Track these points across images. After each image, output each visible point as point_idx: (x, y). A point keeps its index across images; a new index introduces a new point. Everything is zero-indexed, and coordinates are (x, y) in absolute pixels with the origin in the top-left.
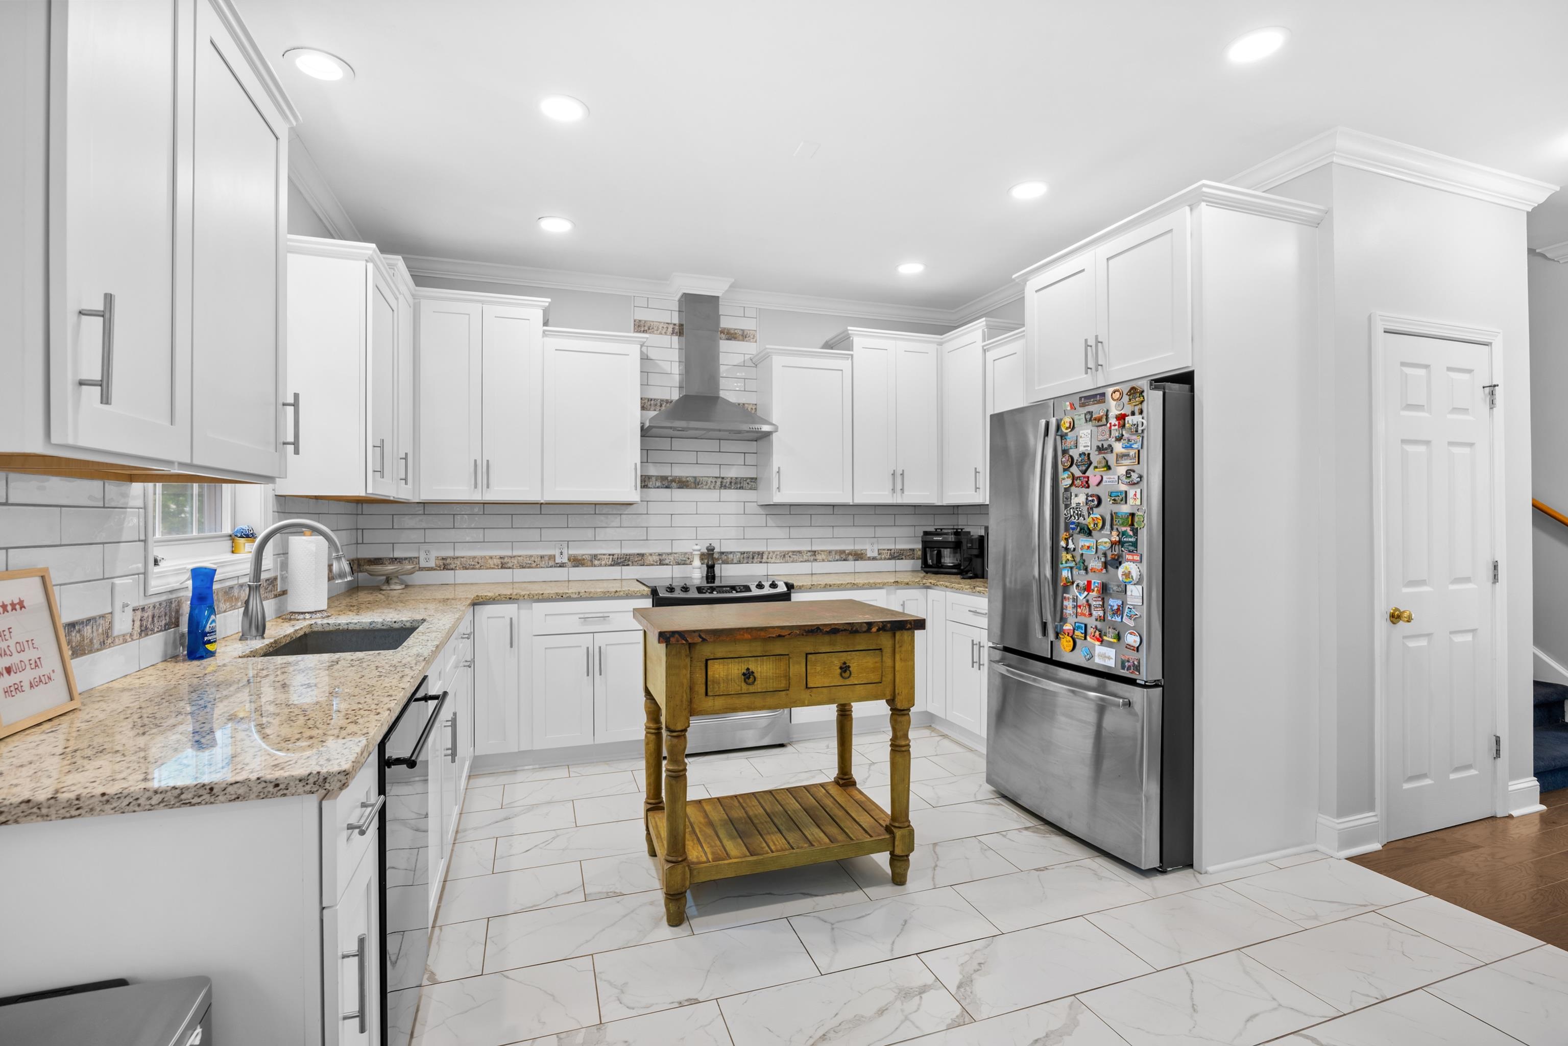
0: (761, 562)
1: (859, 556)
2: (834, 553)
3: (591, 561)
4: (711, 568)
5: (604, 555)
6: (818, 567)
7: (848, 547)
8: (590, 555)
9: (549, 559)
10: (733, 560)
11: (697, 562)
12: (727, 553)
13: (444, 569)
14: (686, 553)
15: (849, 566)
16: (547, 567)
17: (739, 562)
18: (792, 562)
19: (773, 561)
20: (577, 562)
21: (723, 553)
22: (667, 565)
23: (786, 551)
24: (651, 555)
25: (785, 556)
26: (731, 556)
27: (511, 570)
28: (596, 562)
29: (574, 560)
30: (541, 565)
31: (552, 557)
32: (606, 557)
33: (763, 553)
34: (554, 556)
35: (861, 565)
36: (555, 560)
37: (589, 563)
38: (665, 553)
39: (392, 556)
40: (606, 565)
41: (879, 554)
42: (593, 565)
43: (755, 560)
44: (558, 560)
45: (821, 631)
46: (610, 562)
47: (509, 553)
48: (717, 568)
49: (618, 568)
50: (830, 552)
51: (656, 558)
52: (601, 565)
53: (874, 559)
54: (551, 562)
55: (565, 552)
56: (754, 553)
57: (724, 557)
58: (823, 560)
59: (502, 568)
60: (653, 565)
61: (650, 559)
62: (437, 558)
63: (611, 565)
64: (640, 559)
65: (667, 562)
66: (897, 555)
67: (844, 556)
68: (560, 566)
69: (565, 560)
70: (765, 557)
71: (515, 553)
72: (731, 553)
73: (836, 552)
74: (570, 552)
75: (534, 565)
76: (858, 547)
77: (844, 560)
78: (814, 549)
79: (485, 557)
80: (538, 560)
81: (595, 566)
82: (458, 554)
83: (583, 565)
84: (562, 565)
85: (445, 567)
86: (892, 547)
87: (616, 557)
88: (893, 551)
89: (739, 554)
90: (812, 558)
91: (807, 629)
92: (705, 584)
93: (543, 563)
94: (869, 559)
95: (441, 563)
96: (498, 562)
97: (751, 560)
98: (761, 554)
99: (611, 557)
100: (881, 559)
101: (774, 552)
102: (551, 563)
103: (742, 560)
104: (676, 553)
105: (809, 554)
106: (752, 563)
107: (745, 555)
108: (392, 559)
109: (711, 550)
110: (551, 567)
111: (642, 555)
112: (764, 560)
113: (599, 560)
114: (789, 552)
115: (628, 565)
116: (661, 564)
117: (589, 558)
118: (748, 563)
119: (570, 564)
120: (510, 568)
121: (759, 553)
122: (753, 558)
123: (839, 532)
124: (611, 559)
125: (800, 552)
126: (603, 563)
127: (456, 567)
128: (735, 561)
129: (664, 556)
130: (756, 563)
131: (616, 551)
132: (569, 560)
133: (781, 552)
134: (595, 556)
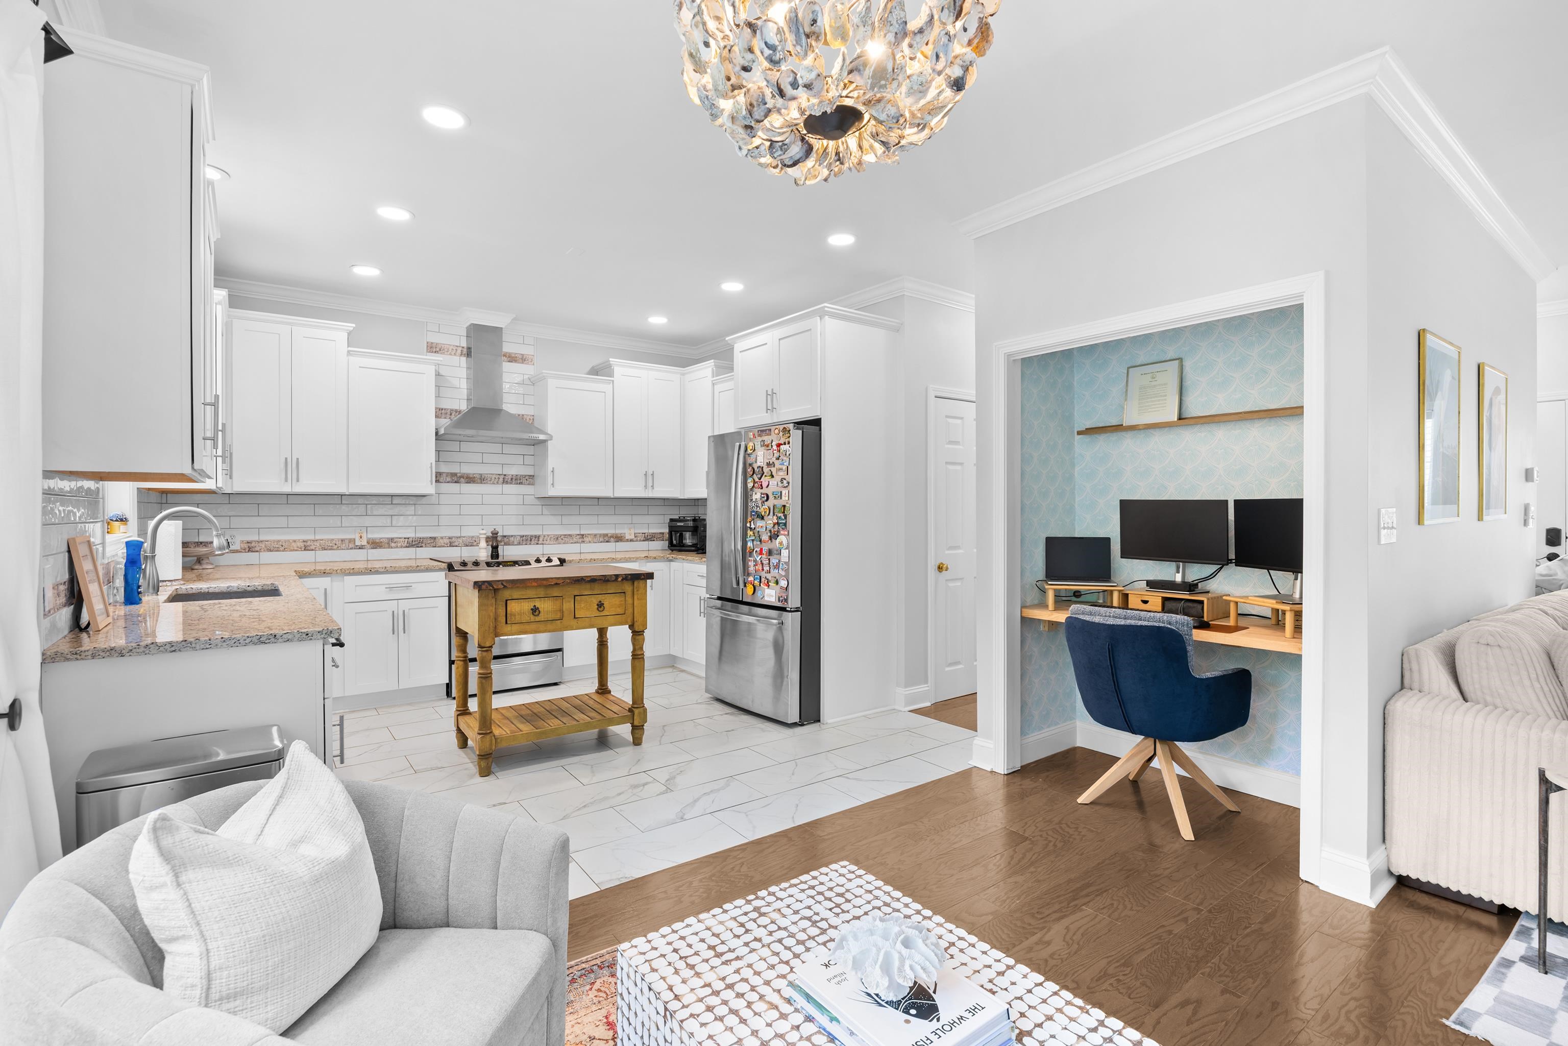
0: (537, 544)
1: (619, 538)
2: (598, 536)
3: (388, 543)
4: (495, 549)
5: (400, 538)
6: (587, 547)
7: (610, 531)
8: (388, 538)
9: (350, 542)
10: (513, 542)
11: (483, 544)
12: (509, 536)
13: (249, 551)
14: (473, 537)
15: (611, 546)
16: (347, 549)
17: (519, 544)
18: (564, 543)
19: (547, 543)
20: (375, 544)
21: (505, 536)
22: (456, 546)
23: (558, 535)
24: (442, 538)
25: (557, 539)
26: (512, 539)
27: (314, 552)
28: (393, 545)
29: (372, 543)
30: (342, 547)
31: (352, 541)
32: (401, 540)
33: (539, 537)
34: (354, 540)
35: (621, 546)
36: (354, 543)
37: (387, 545)
38: (454, 537)
39: (197, 541)
40: (401, 547)
41: (635, 537)
42: (390, 547)
43: (532, 542)
44: (358, 543)
45: (584, 580)
46: (405, 544)
47: (312, 537)
48: (500, 549)
49: (412, 550)
50: (595, 535)
51: (447, 541)
52: (397, 547)
53: (631, 540)
55: (364, 536)
56: (532, 536)
57: (505, 540)
58: (590, 542)
59: (305, 550)
60: (443, 546)
61: (441, 542)
62: (242, 542)
63: (406, 547)
64: (433, 542)
65: (456, 544)
66: (650, 538)
67: (607, 538)
68: (360, 548)
69: (364, 543)
70: (541, 539)
71: (317, 537)
72: (512, 536)
73: (600, 535)
74: (370, 536)
75: (335, 547)
76: (618, 531)
77: (607, 542)
78: (582, 533)
79: (289, 541)
80: (339, 543)
81: (392, 548)
82: (262, 538)
83: (381, 547)
84: (361, 547)
85: (250, 550)
86: (646, 531)
87: (411, 540)
88: (646, 535)
89: (519, 537)
90: (581, 540)
91: (574, 579)
92: (490, 560)
93: (344, 546)
94: (627, 541)
95: (246, 546)
96: (302, 545)
97: (529, 542)
98: (537, 537)
99: (407, 540)
100: (637, 541)
101: (548, 536)
102: (351, 545)
103: (521, 542)
104: (464, 537)
105: (578, 537)
106: (530, 544)
107: (524, 538)
108: (197, 543)
109: (495, 534)
110: (351, 549)
111: (435, 538)
112: (540, 542)
113: (395, 542)
114: (561, 535)
115: (422, 547)
116: (451, 546)
117: (387, 541)
119: (368, 546)
120: (312, 550)
121: (536, 536)
122: (531, 540)
123: (602, 519)
124: (406, 542)
125: (570, 535)
126: (399, 545)
127: (260, 549)
128: (516, 543)
129: (454, 539)
130: (534, 544)
131: (410, 535)
132: (368, 543)
133: (554, 535)
134: (392, 539)
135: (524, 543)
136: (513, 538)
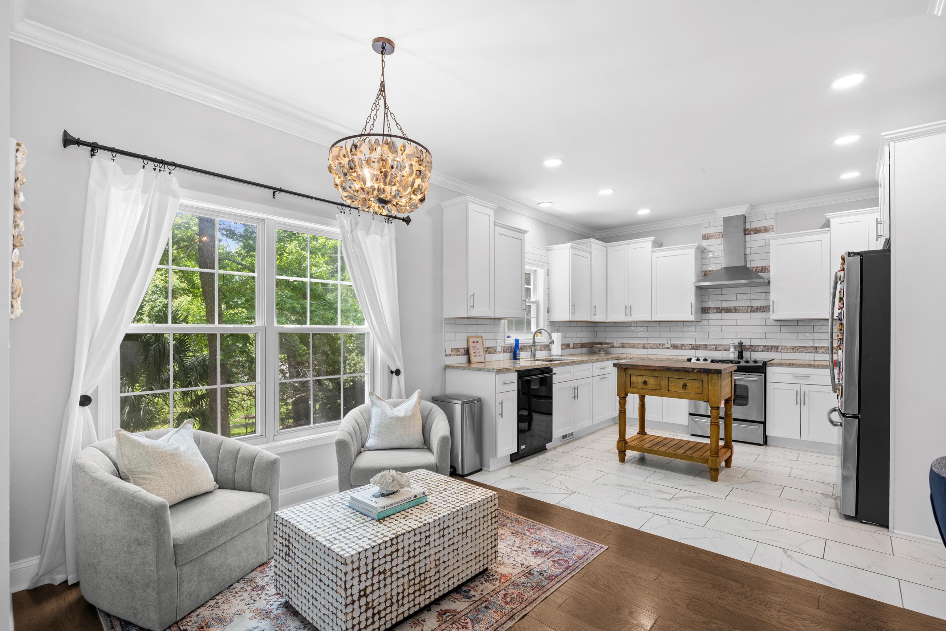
0: (777, 352)
3: (681, 347)
4: (740, 353)
5: (687, 344)
11: (732, 350)
13: (623, 347)
14: (727, 345)
17: (762, 351)
20: (675, 347)
21: (752, 346)
23: (794, 346)
24: (712, 345)
25: (793, 349)
28: (684, 348)
29: (673, 346)
31: (664, 345)
32: (689, 345)
37: (680, 348)
40: (688, 349)
42: (682, 349)
43: (773, 350)
44: (666, 346)
47: (647, 342)
48: (744, 353)
49: (694, 351)
52: (686, 349)
54: (662, 346)
55: (669, 342)
56: (772, 346)
57: (752, 348)
59: (643, 348)
60: (712, 350)
61: (710, 347)
62: (620, 343)
63: (691, 349)
64: (705, 347)
65: (719, 349)
69: (669, 346)
70: (779, 349)
71: (650, 342)
72: (757, 346)
74: (672, 343)
79: (638, 343)
80: (658, 346)
82: (627, 342)
83: (678, 349)
84: (668, 348)
87: (693, 345)
93: (660, 347)
95: (621, 345)
96: (643, 345)
97: (770, 350)
101: (785, 346)
102: (664, 347)
103: (764, 350)
104: (724, 345)
106: (771, 352)
107: (766, 347)
108: (606, 343)
109: (741, 344)
111: (706, 345)
112: (779, 351)
113: (685, 346)
115: (699, 350)
116: (716, 350)
117: (680, 345)
118: (768, 352)
119: (671, 348)
120: (647, 348)
121: (775, 347)
124: (691, 346)
126: (687, 348)
127: (627, 347)
131: (693, 343)
132: (671, 346)
133: (790, 347)
134: (683, 345)
135: (766, 350)
136: (757, 347)
